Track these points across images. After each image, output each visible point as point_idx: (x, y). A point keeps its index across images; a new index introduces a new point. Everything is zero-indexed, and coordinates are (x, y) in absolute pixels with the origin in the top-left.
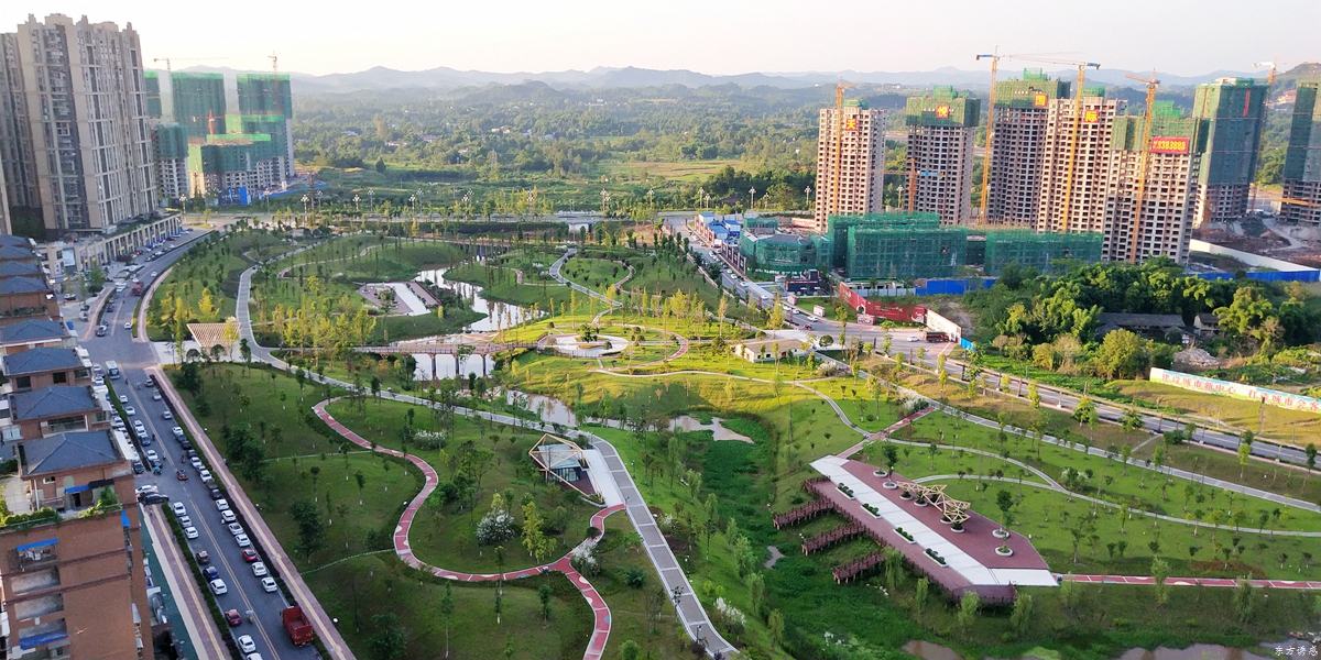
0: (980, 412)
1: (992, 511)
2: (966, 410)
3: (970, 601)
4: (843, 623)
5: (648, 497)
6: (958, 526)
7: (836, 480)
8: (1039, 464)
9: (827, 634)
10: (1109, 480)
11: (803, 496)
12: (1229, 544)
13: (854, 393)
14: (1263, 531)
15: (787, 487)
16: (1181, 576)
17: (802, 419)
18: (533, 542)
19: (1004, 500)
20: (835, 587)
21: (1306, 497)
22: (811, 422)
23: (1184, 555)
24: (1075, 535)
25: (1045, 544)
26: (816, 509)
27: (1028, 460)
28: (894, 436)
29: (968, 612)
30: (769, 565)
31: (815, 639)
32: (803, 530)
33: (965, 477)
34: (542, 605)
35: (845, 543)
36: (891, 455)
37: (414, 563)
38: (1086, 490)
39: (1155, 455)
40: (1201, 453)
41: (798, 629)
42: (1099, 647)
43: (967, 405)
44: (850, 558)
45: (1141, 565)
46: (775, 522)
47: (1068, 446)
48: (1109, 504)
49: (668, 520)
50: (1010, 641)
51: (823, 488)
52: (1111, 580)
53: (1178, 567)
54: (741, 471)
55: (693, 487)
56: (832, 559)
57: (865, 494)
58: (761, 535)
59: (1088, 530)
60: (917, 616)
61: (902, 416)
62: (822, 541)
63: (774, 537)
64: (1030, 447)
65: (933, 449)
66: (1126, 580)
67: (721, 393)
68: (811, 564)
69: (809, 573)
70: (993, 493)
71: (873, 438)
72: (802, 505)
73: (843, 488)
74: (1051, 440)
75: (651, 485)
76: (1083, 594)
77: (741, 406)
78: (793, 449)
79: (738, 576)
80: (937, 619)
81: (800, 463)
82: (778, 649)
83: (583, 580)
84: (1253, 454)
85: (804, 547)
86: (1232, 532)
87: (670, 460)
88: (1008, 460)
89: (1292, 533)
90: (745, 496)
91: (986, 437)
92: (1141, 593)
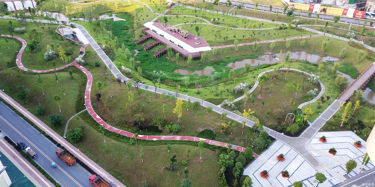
0: (189, 5)
1: (194, 32)
2: (185, 4)
3: (190, 57)
4: (158, 68)
5: (97, 40)
6: (185, 38)
7: (151, 29)
8: (206, 18)
9: (154, 71)
10: (223, 20)
11: (142, 34)
12: (252, 34)
13: (154, 2)
14: (260, 29)
15: (138, 32)
16: (241, 43)
17: (139, 12)
18: (63, 58)
19: (197, 29)
20: (154, 58)
21: (269, 19)
22: (142, 12)
23: (242, 38)
24: (216, 36)
25: (208, 40)
26: (147, 37)
27: (203, 17)
28: (166, 14)
29: (190, 60)
30: (135, 55)
31: (151, 73)
32: (144, 44)
33: (186, 24)
34: (70, 76)
35: (156, 46)
36: (166, 20)
37: (26, 70)
38: (218, 24)
39: (235, 12)
40: (245, 10)
41: (146, 71)
42: (222, 64)
43: (185, 3)
44: (157, 50)
45: (232, 42)
46: (135, 43)
47: (213, 12)
48: (224, 27)
49: (104, 46)
50: (200, 66)
51: (148, 31)
52: (224, 47)
53: (240, 41)
54: (123, 29)
55: (110, 36)
56: (153, 51)
57: (160, 31)
58: (132, 47)
59: (219, 34)
60: (177, 63)
61: (168, 8)
62: (149, 46)
63: (136, 47)
64: (203, 13)
65: (177, 17)
66: (228, 46)
67: (114, 6)
68: (147, 53)
69: (147, 56)
70: (194, 27)
71: (161, 15)
72: (142, 37)
73: (154, 31)
74: (208, 11)
75: (97, 37)
76: (218, 51)
77: (121, 10)
78: (138, 21)
79: (127, 59)
80: (182, 63)
81: (140, 25)
82: (141, 77)
83: (81, 67)
84: (258, 9)
85: (144, 49)
86: (253, 30)
87: (101, 28)
88: (197, 17)
89: (266, 29)
90: (126, 37)
91: (191, 11)
92: (232, 49)
